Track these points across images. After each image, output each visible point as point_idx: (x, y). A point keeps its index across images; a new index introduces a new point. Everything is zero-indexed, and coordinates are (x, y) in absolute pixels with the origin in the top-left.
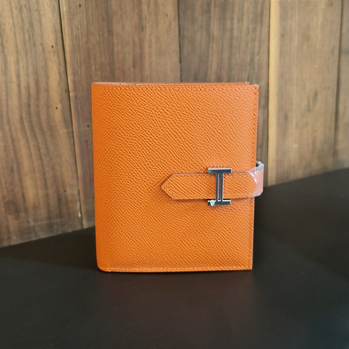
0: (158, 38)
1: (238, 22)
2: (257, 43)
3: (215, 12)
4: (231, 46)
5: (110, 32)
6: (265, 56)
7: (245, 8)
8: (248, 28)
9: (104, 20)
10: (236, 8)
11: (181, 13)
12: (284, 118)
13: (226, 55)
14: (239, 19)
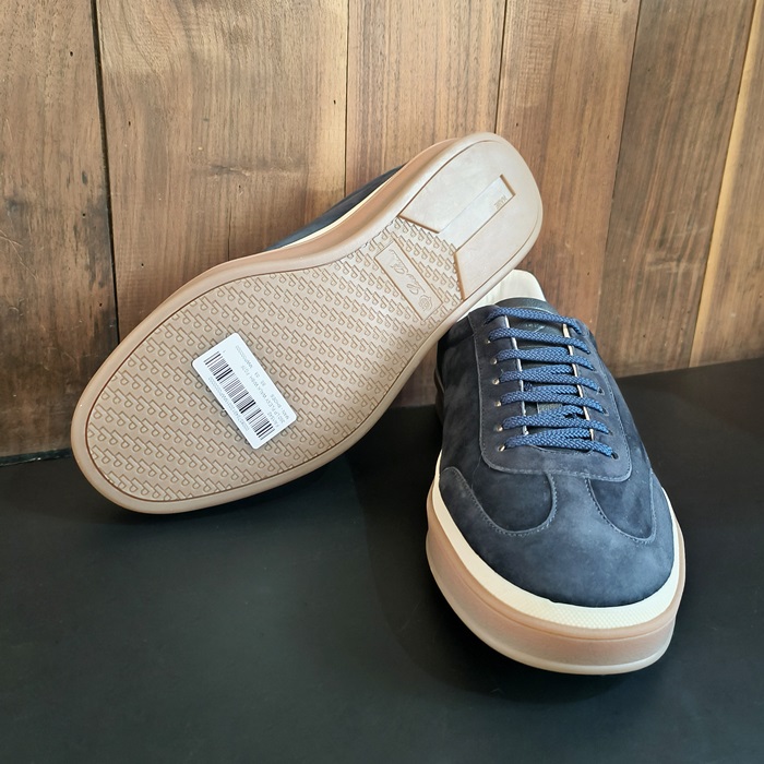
0: (593, 166)
1: (690, 147)
2: (707, 176)
3: (664, 132)
4: (675, 179)
5: (543, 158)
6: (715, 192)
7: (702, 129)
8: (700, 154)
9: (539, 142)
10: (691, 129)
11: (625, 134)
12: (725, 275)
13: (668, 190)
14: (691, 143)
